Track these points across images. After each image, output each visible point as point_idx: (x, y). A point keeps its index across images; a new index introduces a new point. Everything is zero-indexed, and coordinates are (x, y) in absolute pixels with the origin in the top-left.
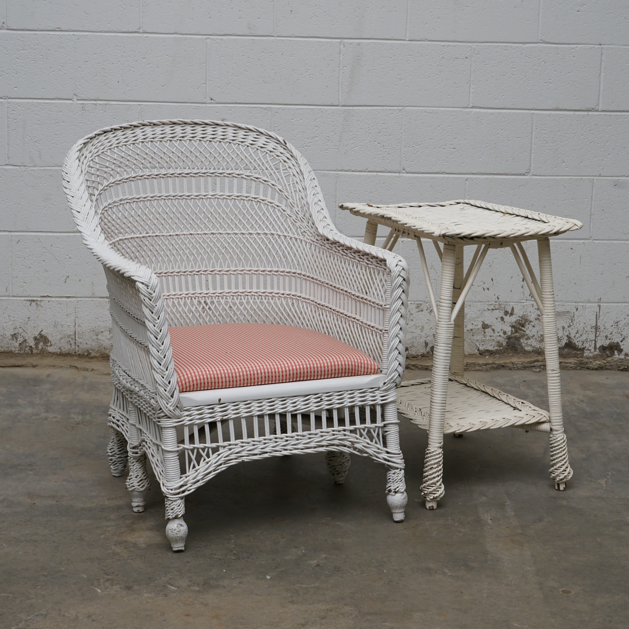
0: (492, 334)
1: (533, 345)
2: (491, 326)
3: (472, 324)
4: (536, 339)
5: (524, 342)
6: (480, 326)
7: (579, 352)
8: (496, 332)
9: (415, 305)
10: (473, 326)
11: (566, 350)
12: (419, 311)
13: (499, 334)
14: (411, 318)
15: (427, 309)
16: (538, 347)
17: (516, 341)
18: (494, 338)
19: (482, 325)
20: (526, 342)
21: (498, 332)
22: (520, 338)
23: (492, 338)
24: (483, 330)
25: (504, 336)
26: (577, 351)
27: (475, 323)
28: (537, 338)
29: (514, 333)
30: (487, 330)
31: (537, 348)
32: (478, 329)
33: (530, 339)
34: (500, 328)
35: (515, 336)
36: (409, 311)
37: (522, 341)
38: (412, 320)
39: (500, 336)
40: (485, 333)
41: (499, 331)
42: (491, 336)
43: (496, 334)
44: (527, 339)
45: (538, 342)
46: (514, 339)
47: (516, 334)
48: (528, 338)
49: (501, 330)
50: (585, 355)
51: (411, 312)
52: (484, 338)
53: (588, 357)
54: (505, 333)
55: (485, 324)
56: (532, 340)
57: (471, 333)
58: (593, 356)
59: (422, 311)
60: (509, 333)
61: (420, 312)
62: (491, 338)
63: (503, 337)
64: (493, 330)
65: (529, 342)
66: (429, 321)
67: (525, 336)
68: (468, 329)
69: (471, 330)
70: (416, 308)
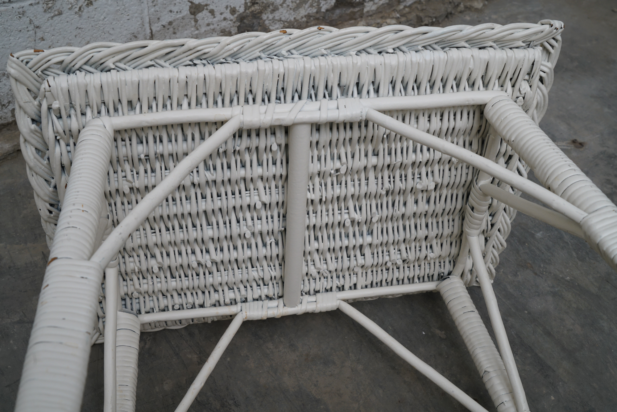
0: (210, 19)
1: (283, 19)
2: (207, 5)
3: (171, 11)
4: (288, 6)
5: (268, 17)
6: (186, 11)
7: (356, 9)
8: (217, 14)
9: (41, 5)
10: (172, 14)
11: (338, 12)
12: (52, 17)
13: (223, 17)
14: (40, 34)
15: (70, 9)
16: (292, 19)
17: (255, 21)
18: (215, 26)
19: (191, 7)
20: (271, 17)
21: (221, 14)
22: (261, 13)
23: (212, 27)
24: (193, 16)
25: (232, 17)
26: (354, 7)
27: (175, 9)
28: (291, 4)
29: (250, 7)
30: (200, 16)
31: (290, 21)
32: (183, 18)
33: (278, 9)
34: (224, 5)
35: (253, 11)
36: (31, 22)
37: (264, 17)
38: (43, 39)
39: (225, 19)
40: (196, 21)
41: (223, 9)
42: (208, 25)
43: (219, 17)
44: (273, 11)
45: (292, 11)
46: (250, 18)
47: (253, 8)
48: (275, 9)
49: (227, 7)
50: (365, 10)
51: (37, 23)
52: (197, 32)
53: (371, 13)
54: (233, 11)
55: (196, 5)
56: (281, 10)
57: (171, 29)
58: (378, 8)
59: (60, 14)
60: (242, 10)
61: (55, 18)
62: (208, 28)
63: (231, 20)
64: (212, 12)
65: (277, 15)
66: (79, 31)
67: (269, 6)
68: (164, 23)
69: (170, 23)
70: (45, 11)
